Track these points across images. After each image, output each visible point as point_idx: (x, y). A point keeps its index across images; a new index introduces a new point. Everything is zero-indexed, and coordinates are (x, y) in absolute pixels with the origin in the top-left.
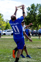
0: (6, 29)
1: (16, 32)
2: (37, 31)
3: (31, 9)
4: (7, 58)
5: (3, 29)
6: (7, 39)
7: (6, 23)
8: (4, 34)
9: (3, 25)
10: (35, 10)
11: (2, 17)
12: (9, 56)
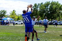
0: (18, 20)
1: (27, 21)
2: (38, 21)
3: (34, 7)
4: (19, 39)
5: (16, 20)
6: (18, 27)
7: (18, 16)
8: (17, 24)
9: (16, 18)
10: (37, 8)
11: (15, 12)
12: (19, 38)
